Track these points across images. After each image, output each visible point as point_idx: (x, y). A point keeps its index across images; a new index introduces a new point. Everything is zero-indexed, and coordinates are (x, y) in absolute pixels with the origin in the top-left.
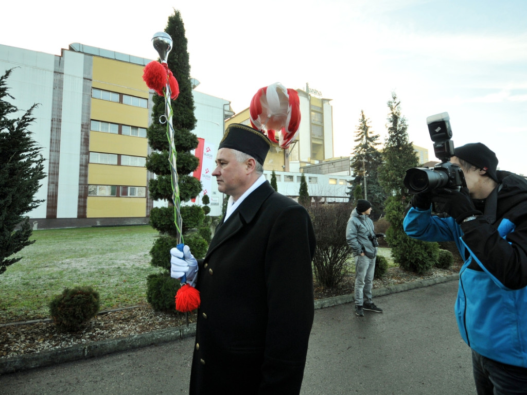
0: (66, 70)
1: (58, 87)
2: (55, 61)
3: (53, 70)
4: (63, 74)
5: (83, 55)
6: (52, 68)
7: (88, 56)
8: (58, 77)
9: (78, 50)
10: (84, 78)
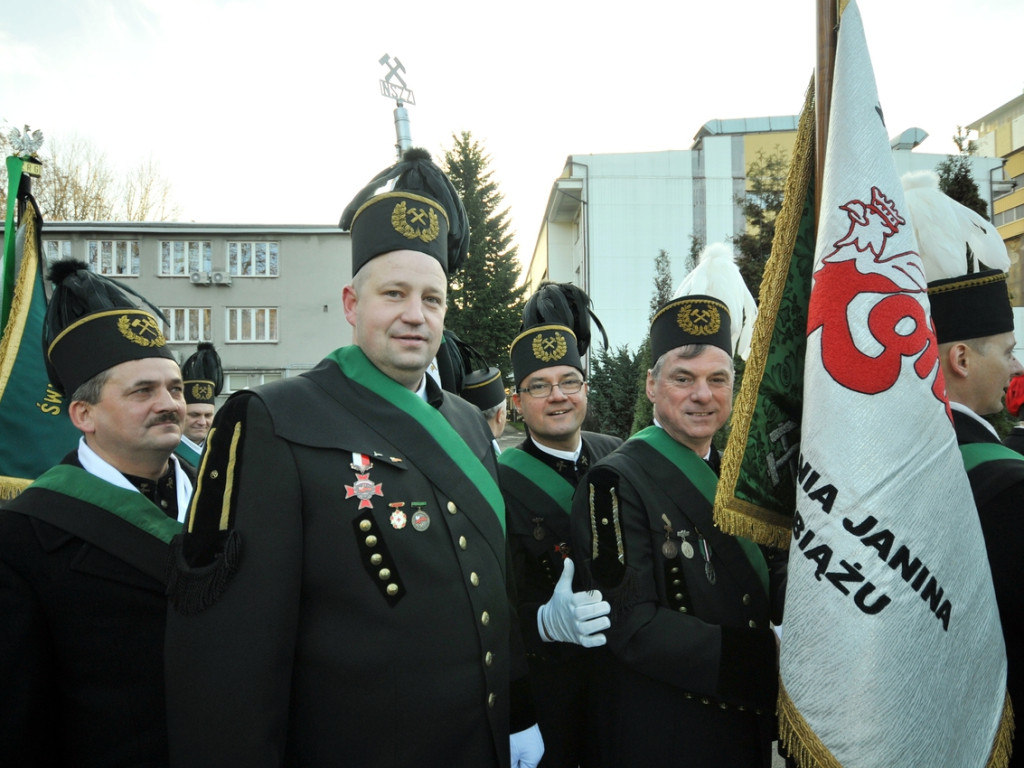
0: (709, 172)
1: (700, 202)
2: (693, 160)
3: (690, 175)
4: (704, 178)
5: (728, 139)
6: (688, 171)
7: (737, 138)
8: (699, 185)
9: (716, 132)
10: (734, 178)
